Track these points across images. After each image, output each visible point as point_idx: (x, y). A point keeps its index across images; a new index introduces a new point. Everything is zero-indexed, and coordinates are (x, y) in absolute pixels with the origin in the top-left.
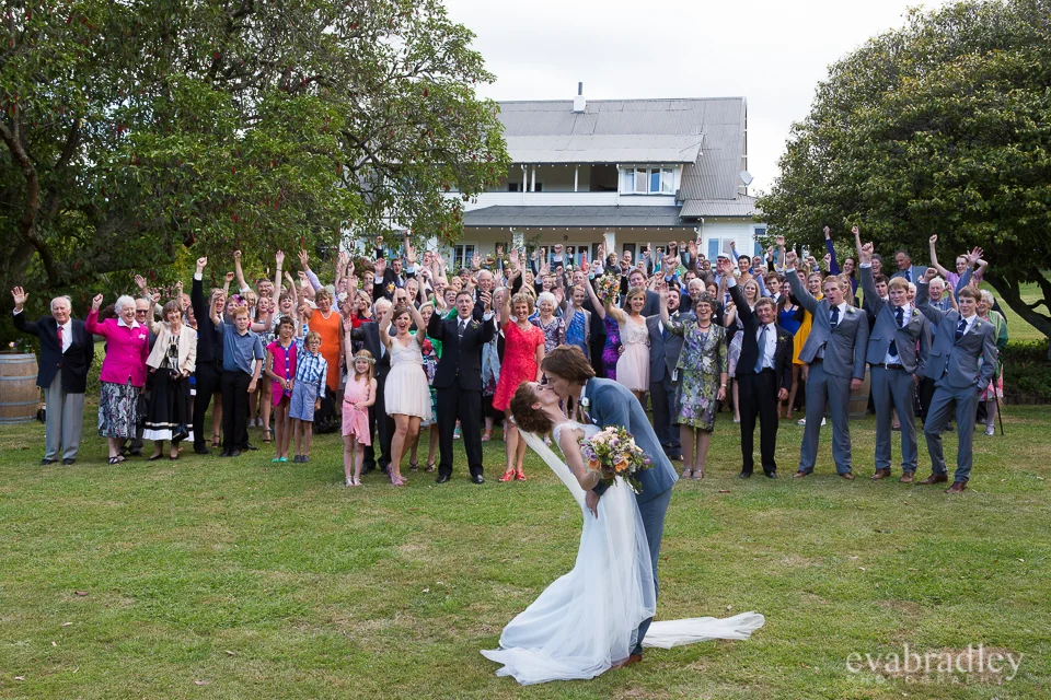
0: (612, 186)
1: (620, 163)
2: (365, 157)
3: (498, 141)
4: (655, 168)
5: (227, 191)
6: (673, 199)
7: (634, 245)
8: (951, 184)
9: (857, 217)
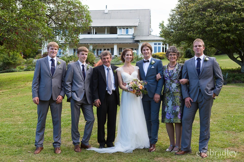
0: (116, 33)
1: (118, 26)
2: (51, 21)
3: (89, 16)
4: (127, 28)
5: (15, 26)
6: (132, 36)
7: (122, 48)
8: (218, 23)
9: (191, 33)
